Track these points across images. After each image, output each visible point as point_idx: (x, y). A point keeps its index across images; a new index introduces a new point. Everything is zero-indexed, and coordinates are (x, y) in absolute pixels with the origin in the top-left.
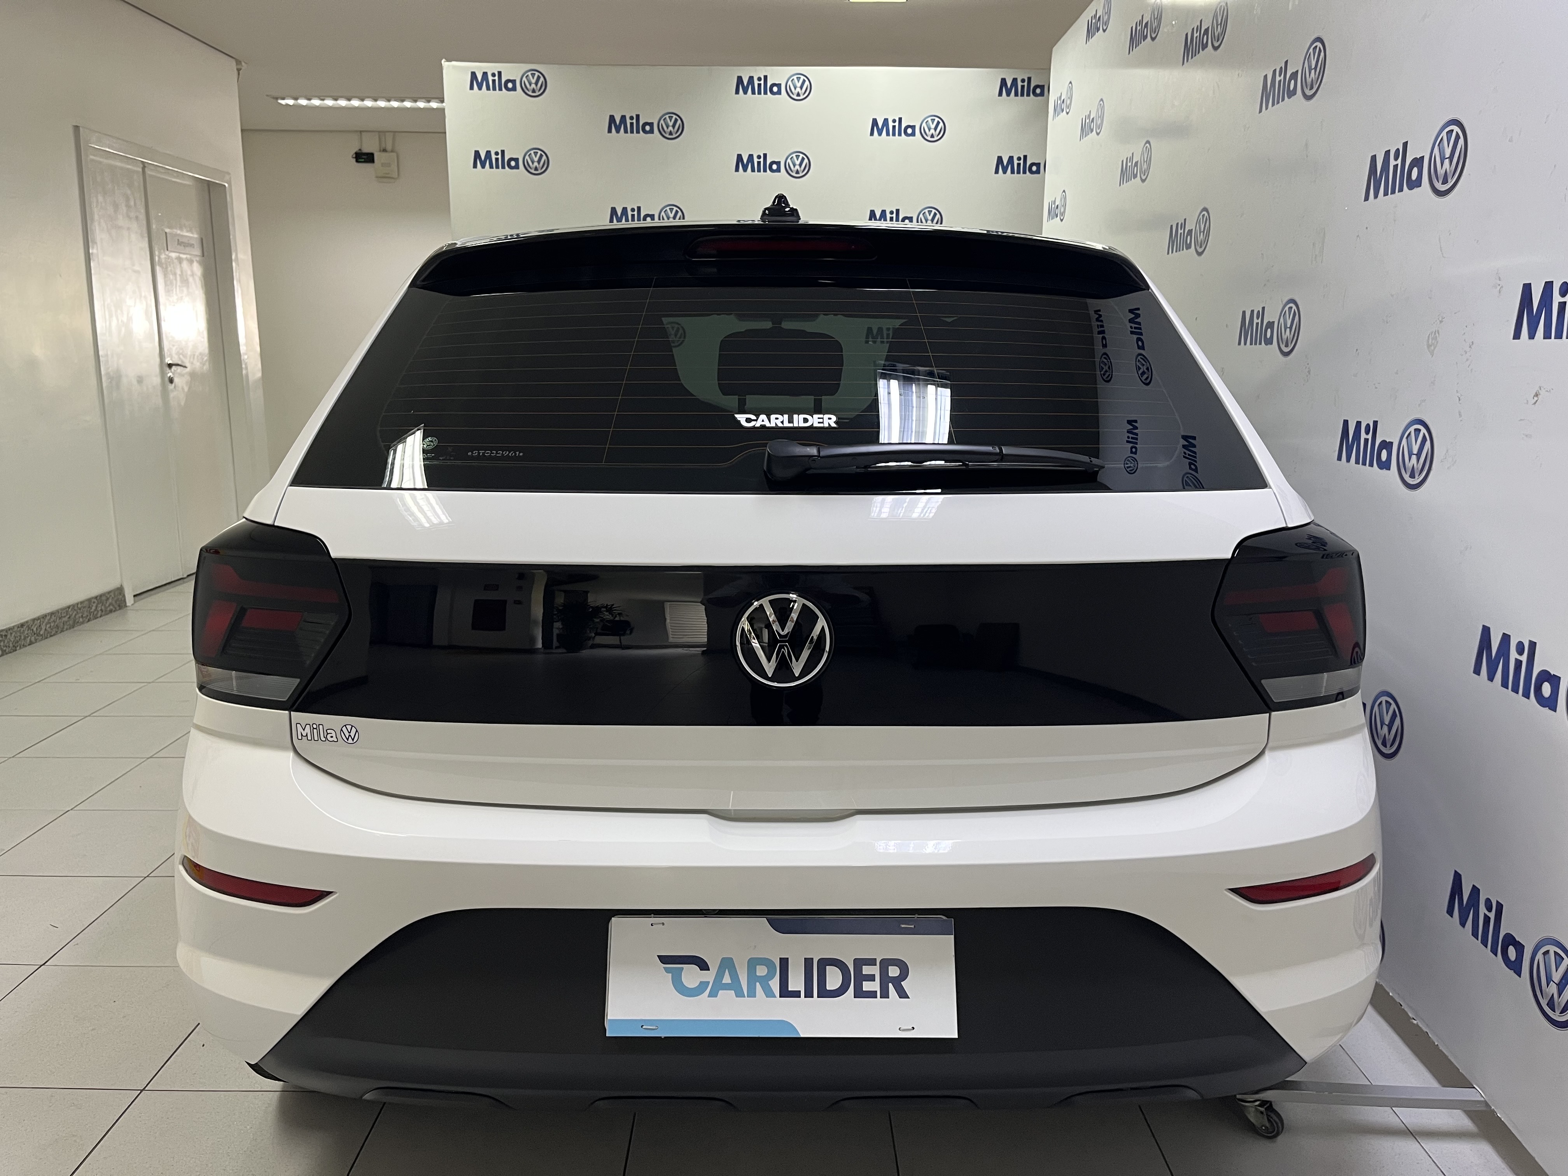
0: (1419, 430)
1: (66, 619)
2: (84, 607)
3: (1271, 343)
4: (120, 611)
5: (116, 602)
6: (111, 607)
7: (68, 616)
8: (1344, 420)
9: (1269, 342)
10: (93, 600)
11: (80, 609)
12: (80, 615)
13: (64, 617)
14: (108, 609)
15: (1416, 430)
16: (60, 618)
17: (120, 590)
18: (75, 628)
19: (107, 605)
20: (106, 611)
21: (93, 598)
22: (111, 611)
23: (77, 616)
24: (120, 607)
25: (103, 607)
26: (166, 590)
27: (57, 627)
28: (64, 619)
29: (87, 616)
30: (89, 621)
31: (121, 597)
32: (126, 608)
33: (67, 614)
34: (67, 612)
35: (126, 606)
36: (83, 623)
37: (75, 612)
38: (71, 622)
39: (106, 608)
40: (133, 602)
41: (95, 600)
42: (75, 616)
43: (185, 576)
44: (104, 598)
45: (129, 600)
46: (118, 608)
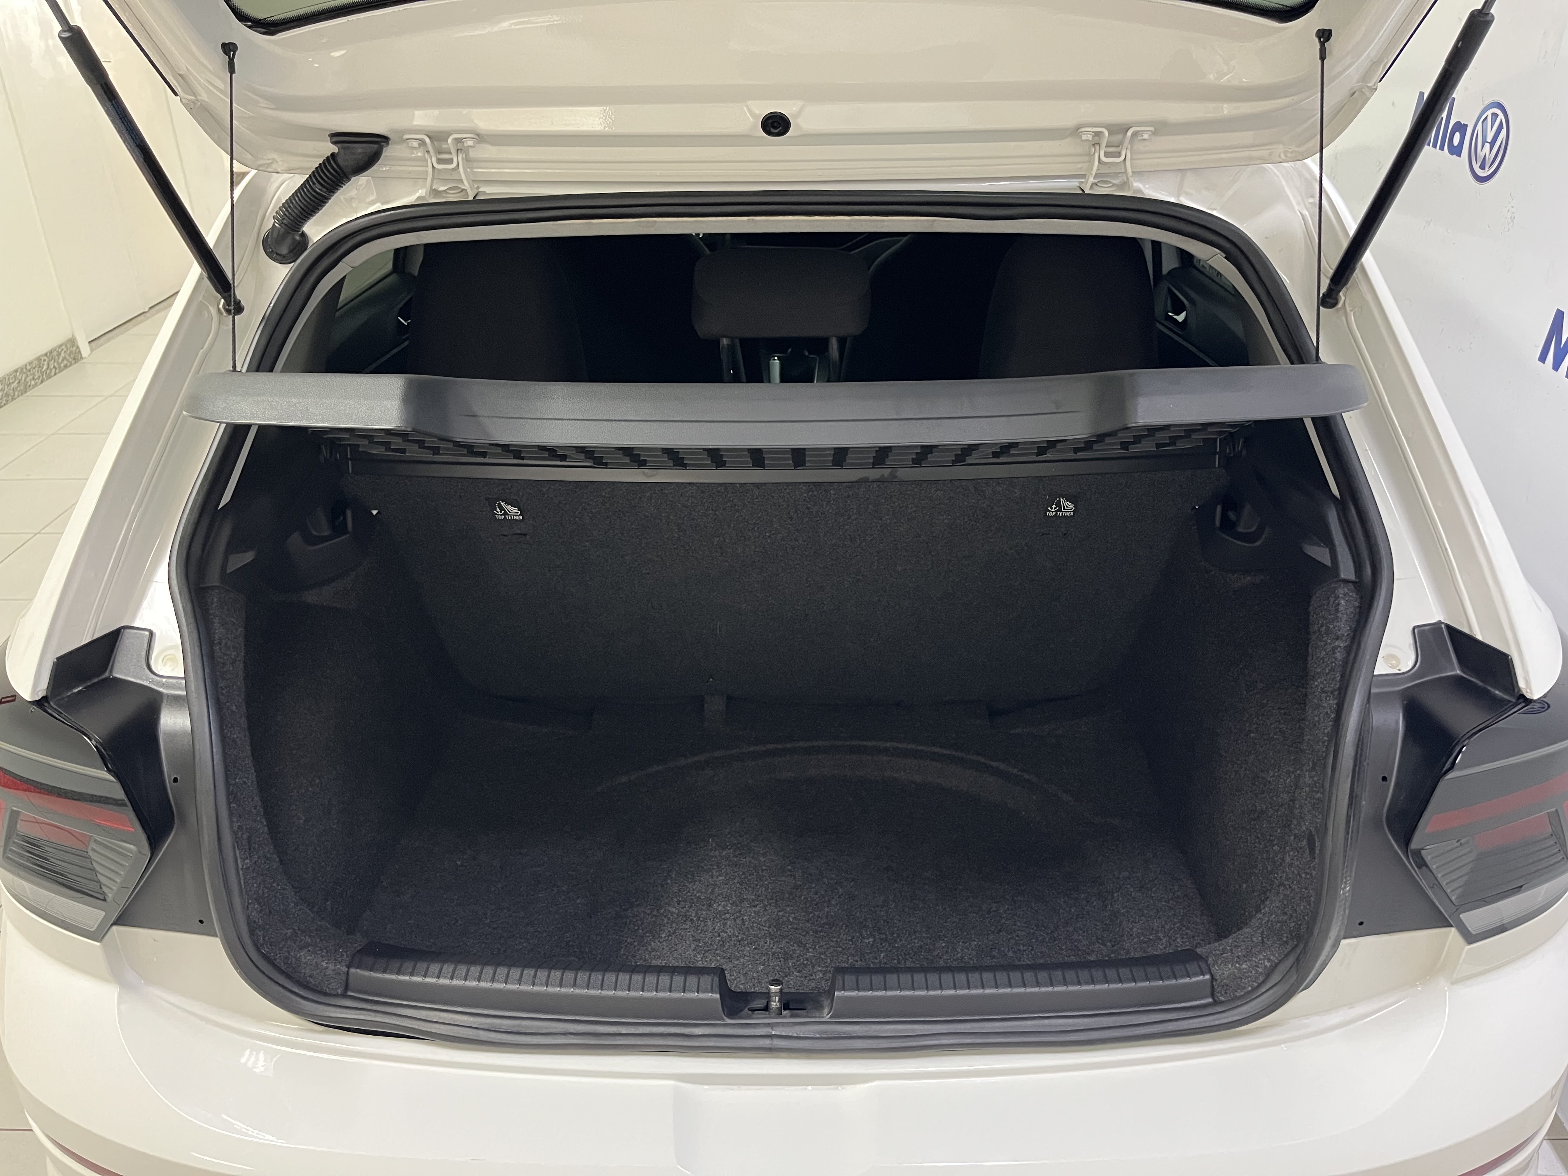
0: (1497, 115)
1: (15, 384)
2: (34, 368)
3: (1459, 155)
4: (76, 365)
5: (69, 355)
6: (65, 362)
7: (17, 381)
8: (1420, 92)
9: (1456, 151)
10: (43, 358)
11: (30, 371)
12: (31, 377)
13: (13, 383)
14: (62, 365)
15: (1493, 114)
16: (8, 386)
17: (72, 342)
18: (28, 394)
19: (60, 361)
20: (60, 367)
21: (42, 356)
22: (66, 367)
23: (28, 380)
24: (76, 360)
25: (56, 364)
26: (126, 331)
27: (7, 395)
28: (13, 385)
29: (39, 377)
30: (42, 382)
31: (74, 348)
32: (82, 361)
33: (15, 380)
34: (15, 377)
35: (82, 358)
36: (36, 385)
37: (24, 376)
38: (22, 388)
39: (59, 364)
40: (89, 352)
41: (46, 358)
42: (25, 380)
43: (147, 309)
44: (55, 353)
45: (85, 350)
46: (73, 362)
